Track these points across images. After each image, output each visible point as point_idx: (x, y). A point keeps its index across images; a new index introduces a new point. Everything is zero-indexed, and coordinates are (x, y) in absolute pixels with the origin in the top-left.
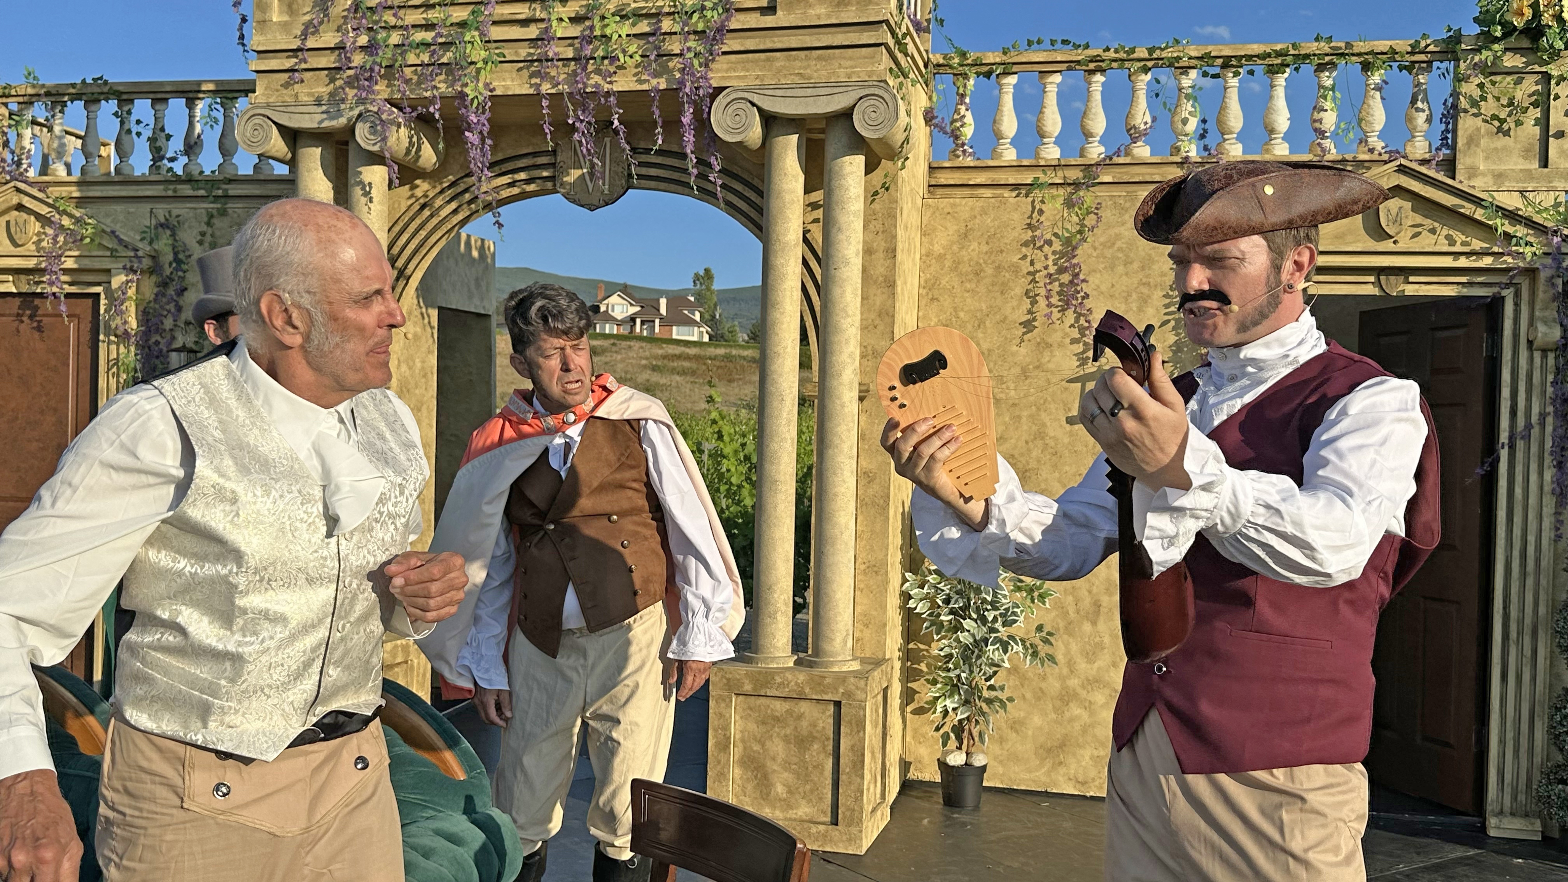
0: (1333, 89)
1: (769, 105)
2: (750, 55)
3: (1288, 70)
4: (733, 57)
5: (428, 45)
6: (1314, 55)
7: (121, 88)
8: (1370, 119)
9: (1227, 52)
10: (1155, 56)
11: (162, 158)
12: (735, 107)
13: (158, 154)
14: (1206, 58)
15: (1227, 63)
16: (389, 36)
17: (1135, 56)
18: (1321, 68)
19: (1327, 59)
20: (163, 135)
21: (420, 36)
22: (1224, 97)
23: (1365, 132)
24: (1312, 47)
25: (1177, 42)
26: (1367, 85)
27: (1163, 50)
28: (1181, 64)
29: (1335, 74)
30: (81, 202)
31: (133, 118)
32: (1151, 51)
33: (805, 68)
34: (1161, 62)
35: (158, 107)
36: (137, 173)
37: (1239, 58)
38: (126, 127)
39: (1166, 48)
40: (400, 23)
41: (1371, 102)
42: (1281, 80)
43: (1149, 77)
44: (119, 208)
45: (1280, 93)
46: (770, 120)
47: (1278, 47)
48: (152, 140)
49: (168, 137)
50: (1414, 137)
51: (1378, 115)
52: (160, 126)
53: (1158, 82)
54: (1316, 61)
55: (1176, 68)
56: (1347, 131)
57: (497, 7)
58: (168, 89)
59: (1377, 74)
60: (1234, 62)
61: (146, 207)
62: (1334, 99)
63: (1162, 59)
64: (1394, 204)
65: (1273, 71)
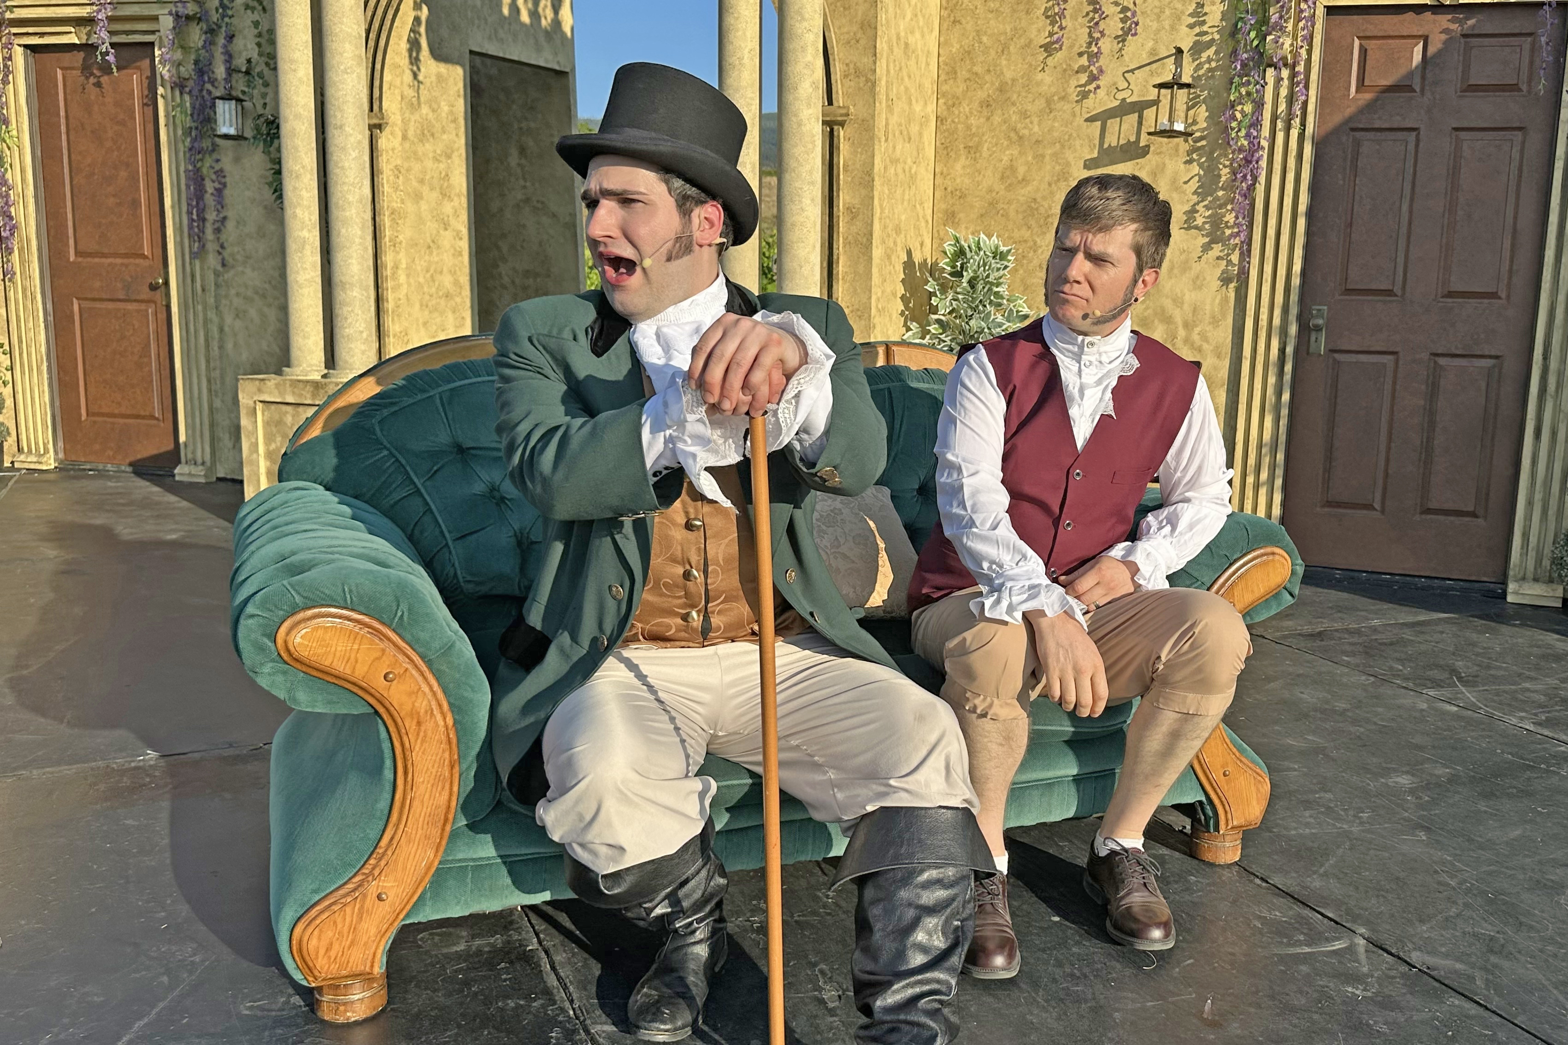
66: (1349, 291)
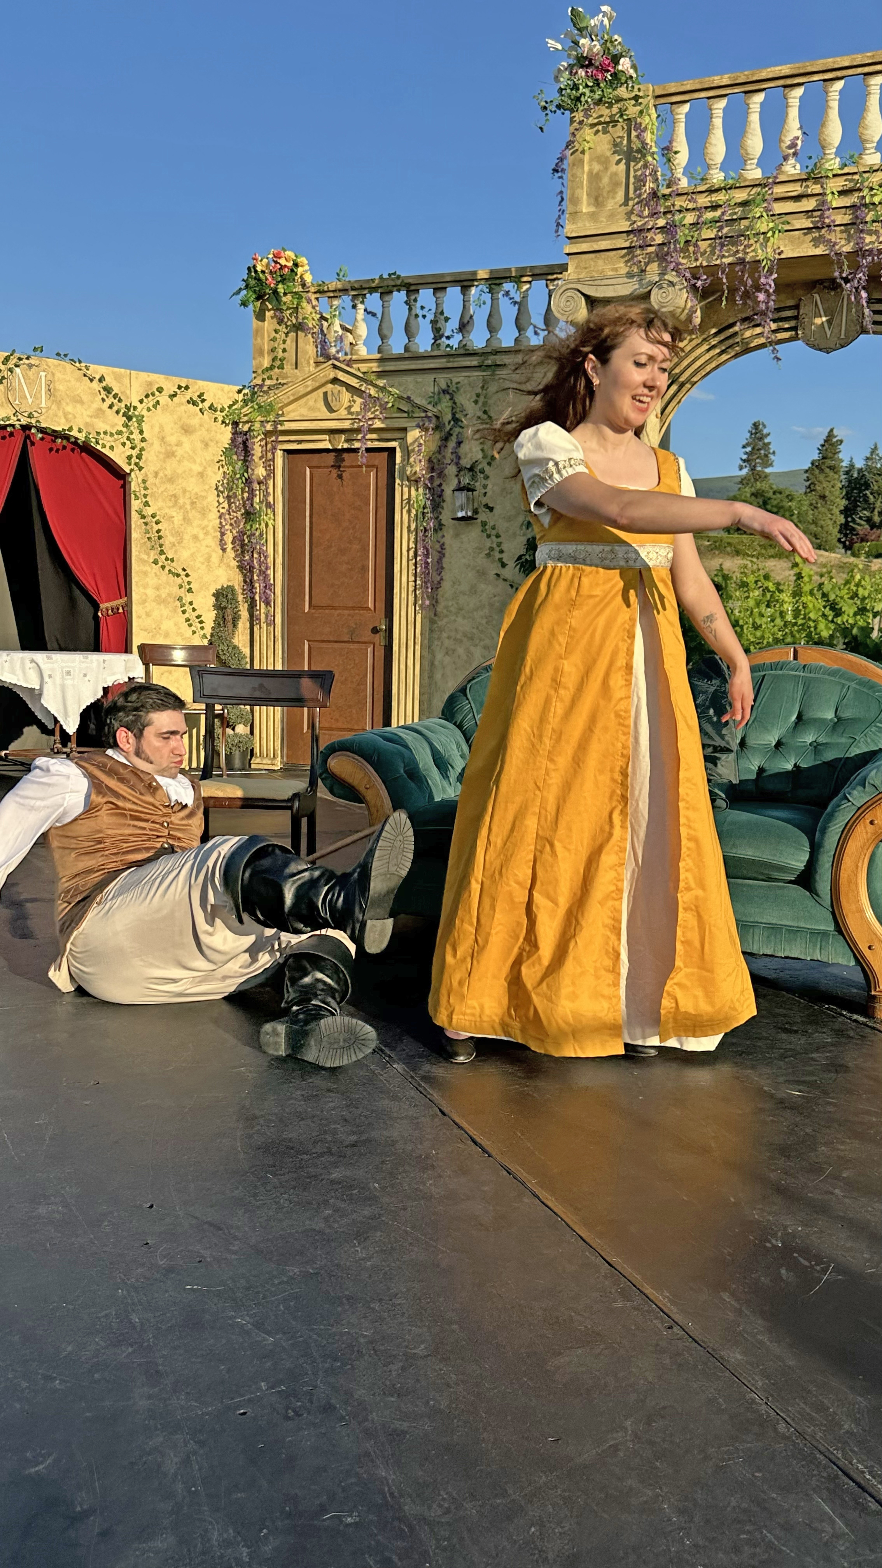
5: (717, 222)
7: (411, 281)
11: (441, 336)
13: (438, 334)
16: (684, 217)
20: (442, 317)
21: (710, 215)
30: (381, 374)
31: (418, 305)
35: (438, 295)
36: (421, 350)
38: (414, 313)
40: (692, 206)
44: (409, 379)
48: (434, 322)
49: (447, 319)
52: (440, 310)
57: (775, 187)
58: (448, 279)
61: (430, 378)
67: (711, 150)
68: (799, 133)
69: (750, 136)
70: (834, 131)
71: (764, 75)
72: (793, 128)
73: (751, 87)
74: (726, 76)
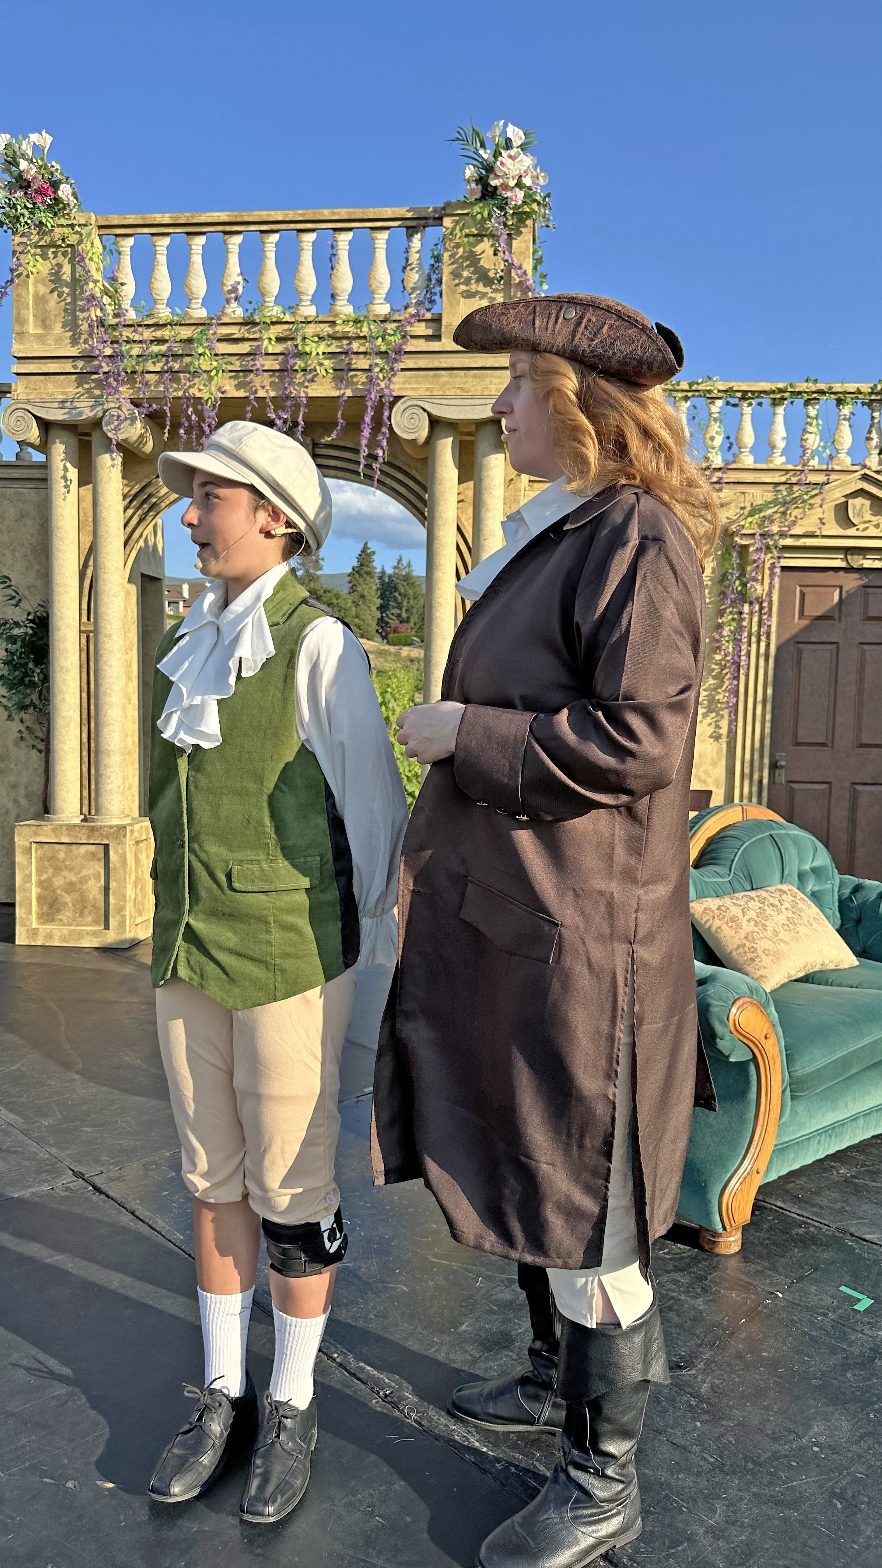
0: (816, 418)
1: (436, 411)
2: (422, 373)
3: (786, 402)
4: (408, 373)
5: (163, 356)
6: (805, 392)
8: (841, 440)
9: (744, 387)
10: (694, 388)
12: (410, 412)
14: (729, 391)
15: (745, 396)
16: (131, 348)
17: (679, 388)
18: (807, 403)
19: (814, 395)
21: (155, 349)
22: (741, 421)
23: (837, 450)
24: (802, 386)
25: (710, 378)
26: (840, 416)
27: (698, 384)
28: (713, 395)
29: (817, 407)
32: (690, 385)
33: (464, 383)
34: (697, 394)
37: (753, 392)
39: (702, 383)
40: (137, 337)
41: (842, 428)
42: (780, 410)
43: (689, 403)
45: (780, 419)
46: (435, 422)
47: (781, 385)
50: (870, 454)
51: (846, 437)
53: (695, 407)
54: (806, 396)
55: (708, 398)
56: (825, 448)
57: (218, 328)
59: (846, 407)
60: (750, 395)
62: (818, 424)
63: (699, 391)
64: (859, 501)
65: (775, 403)
66: (798, 744)
67: (156, 285)
68: (240, 279)
69: (194, 276)
70: (272, 281)
71: (203, 218)
72: (234, 273)
73: (193, 229)
74: (167, 215)
